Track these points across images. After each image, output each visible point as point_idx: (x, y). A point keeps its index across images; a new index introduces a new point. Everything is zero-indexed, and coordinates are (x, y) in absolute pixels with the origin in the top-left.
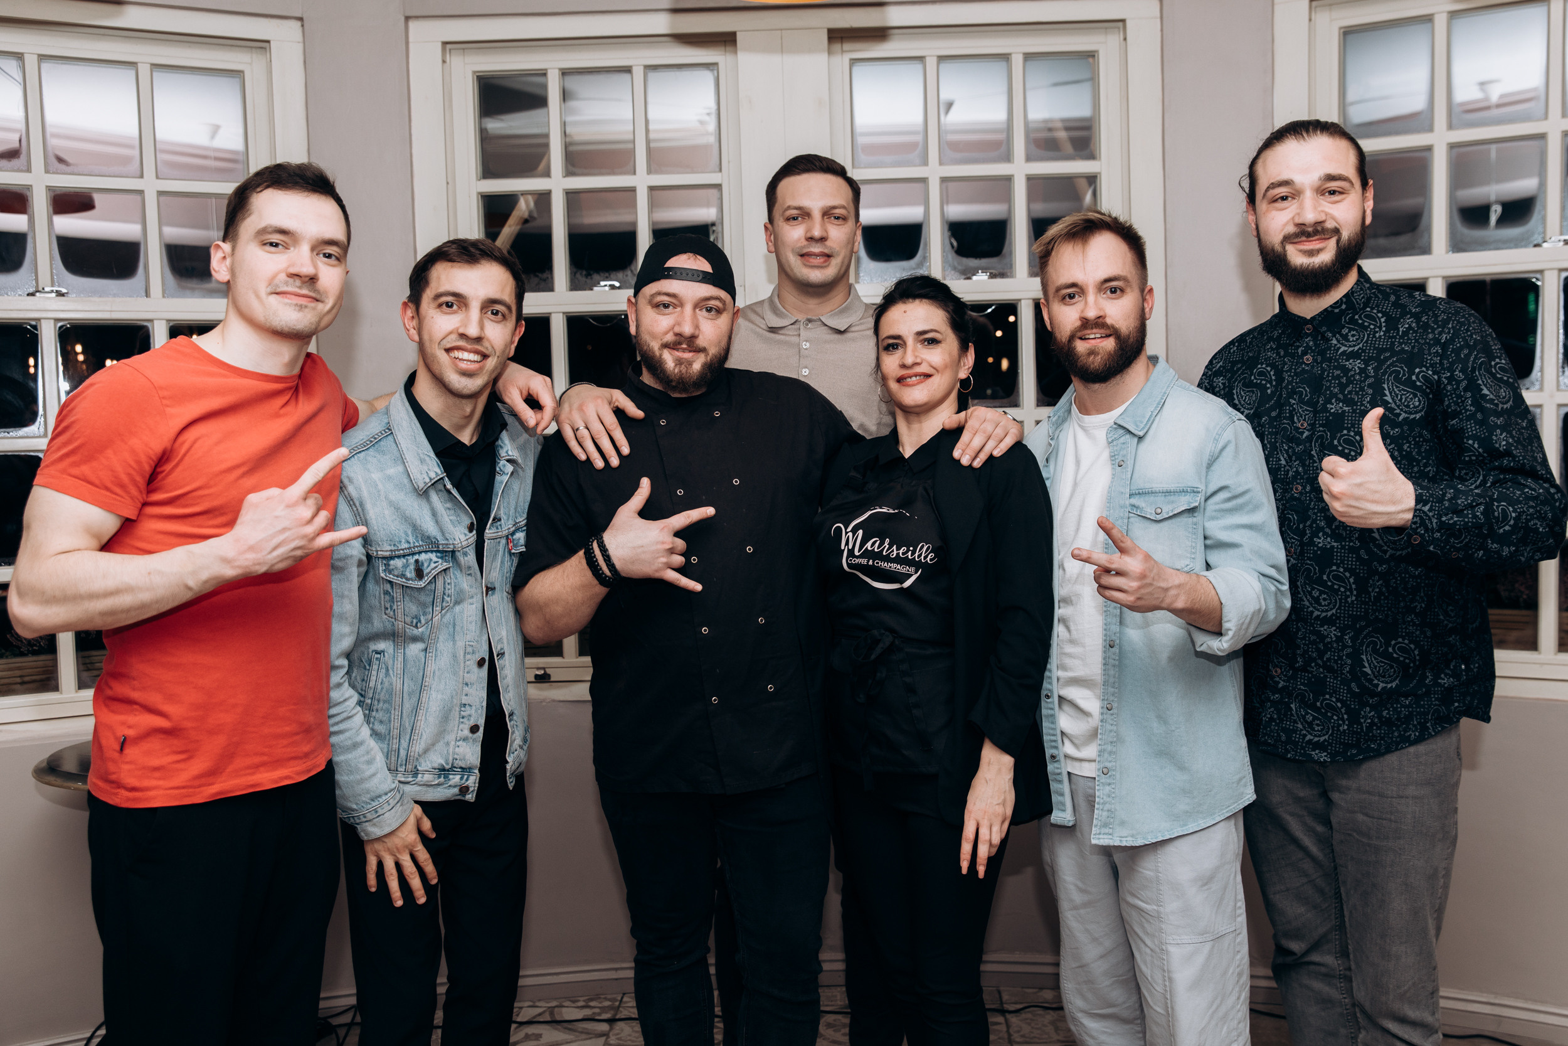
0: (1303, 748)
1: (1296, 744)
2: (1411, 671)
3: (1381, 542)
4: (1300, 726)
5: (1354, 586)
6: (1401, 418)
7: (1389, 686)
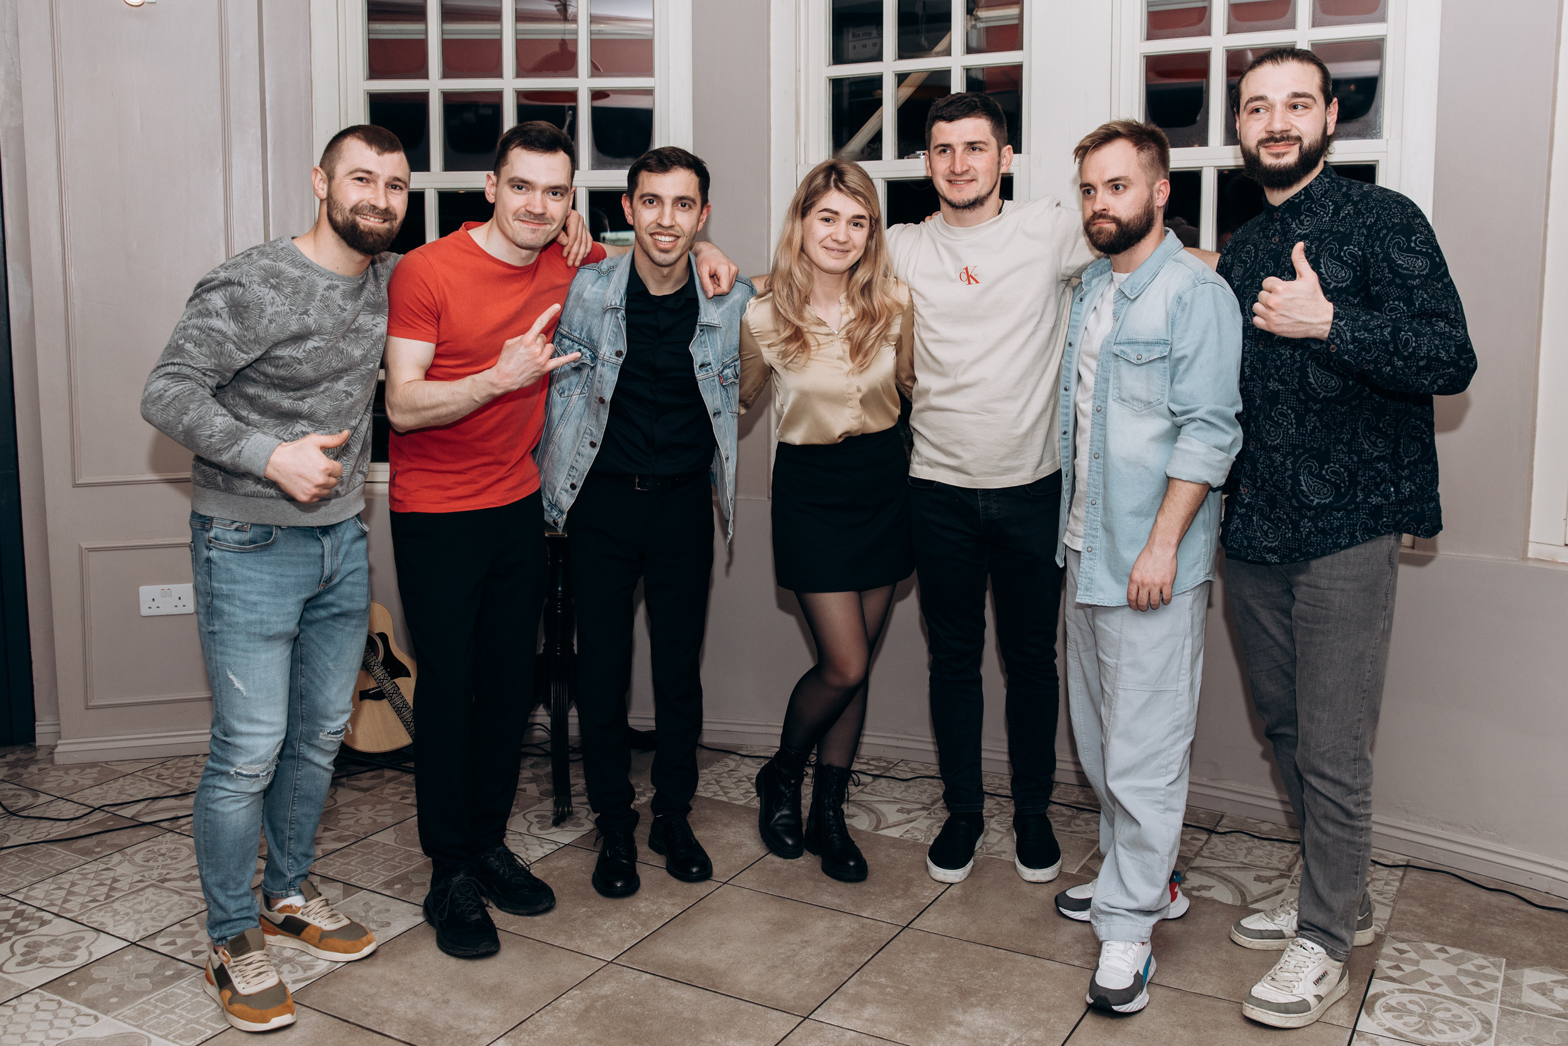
0: (1260, 552)
1: (1254, 548)
2: (1343, 490)
3: (1316, 386)
4: (1259, 534)
5: (1294, 421)
6: (1331, 286)
7: (1323, 501)
